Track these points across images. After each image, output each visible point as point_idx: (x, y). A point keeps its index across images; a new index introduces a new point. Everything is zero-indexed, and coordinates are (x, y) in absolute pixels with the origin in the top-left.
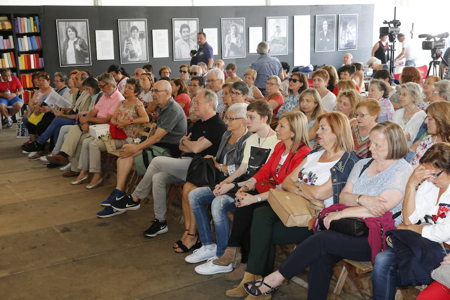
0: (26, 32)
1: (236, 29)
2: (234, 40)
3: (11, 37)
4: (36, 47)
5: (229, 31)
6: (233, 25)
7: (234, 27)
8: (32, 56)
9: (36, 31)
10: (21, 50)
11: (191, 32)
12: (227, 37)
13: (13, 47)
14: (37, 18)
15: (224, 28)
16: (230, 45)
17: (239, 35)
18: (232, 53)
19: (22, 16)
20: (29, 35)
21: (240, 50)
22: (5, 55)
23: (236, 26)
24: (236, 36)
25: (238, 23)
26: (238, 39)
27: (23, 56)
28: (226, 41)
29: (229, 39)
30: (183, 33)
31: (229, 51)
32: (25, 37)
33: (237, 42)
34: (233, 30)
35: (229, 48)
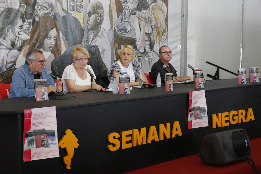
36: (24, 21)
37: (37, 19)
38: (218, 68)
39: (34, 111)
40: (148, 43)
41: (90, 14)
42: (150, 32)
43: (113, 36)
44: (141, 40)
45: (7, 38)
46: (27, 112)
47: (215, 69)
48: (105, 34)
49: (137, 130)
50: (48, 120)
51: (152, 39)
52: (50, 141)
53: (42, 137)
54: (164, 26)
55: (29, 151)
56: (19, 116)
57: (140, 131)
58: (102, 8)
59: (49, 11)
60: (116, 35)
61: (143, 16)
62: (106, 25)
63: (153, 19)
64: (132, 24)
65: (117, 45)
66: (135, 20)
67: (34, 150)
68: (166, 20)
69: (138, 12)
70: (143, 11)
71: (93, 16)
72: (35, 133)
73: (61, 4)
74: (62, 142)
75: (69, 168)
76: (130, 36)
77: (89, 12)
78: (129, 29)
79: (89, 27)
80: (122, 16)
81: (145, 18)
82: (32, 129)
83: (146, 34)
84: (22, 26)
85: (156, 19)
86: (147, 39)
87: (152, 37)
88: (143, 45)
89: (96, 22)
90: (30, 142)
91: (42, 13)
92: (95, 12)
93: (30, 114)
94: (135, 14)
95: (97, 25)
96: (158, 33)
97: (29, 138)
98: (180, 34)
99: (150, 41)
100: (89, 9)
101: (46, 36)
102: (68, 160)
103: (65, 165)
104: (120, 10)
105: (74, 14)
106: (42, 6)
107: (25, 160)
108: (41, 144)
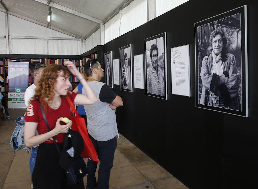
1: (224, 40)
2: (218, 69)
5: (210, 48)
6: (217, 33)
7: (218, 37)
11: (159, 56)
12: (204, 62)
15: (200, 43)
16: (210, 79)
17: (230, 56)
18: (213, 99)
21: (233, 95)
23: (223, 35)
24: (224, 58)
25: (227, 24)
26: (229, 67)
28: (203, 70)
29: (209, 67)
30: (153, 58)
31: (207, 94)
33: (226, 74)
34: (217, 44)
35: (209, 86)
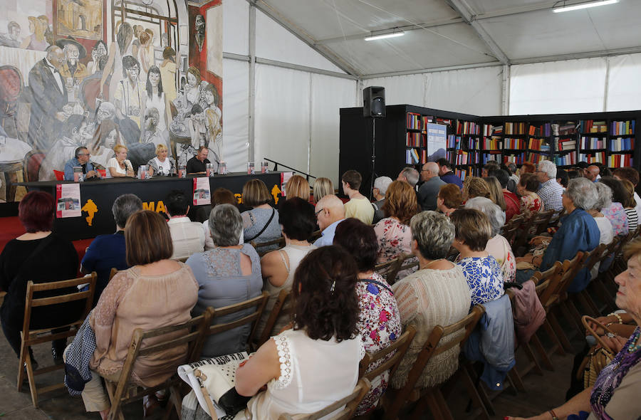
0: (621, 134)
3: (604, 139)
4: (629, 148)
8: (623, 156)
9: (631, 133)
10: (613, 150)
13: (605, 147)
14: (633, 122)
19: (619, 120)
20: (624, 137)
22: (597, 154)
27: (613, 156)
32: (619, 139)
36: (88, 124)
37: (99, 123)
38: (276, 164)
39: (63, 186)
40: (203, 141)
41: (146, 118)
42: (204, 131)
43: (168, 135)
44: (195, 139)
45: (74, 138)
46: (58, 186)
47: (274, 164)
48: (161, 134)
49: (146, 203)
50: (74, 192)
51: (207, 138)
52: (75, 206)
53: (70, 203)
54: (218, 126)
55: (61, 211)
56: (54, 189)
57: (148, 204)
58: (157, 112)
59: (110, 115)
60: (171, 135)
61: (197, 118)
62: (161, 126)
63: (208, 122)
64: (187, 126)
65: (173, 143)
66: (189, 122)
67: (64, 211)
68: (221, 122)
69: (192, 115)
70: (197, 114)
71: (149, 119)
72: (64, 200)
73: (121, 110)
74: (84, 207)
75: (90, 224)
76: (185, 135)
77: (146, 116)
78: (183, 129)
79: (146, 128)
80: (177, 119)
81: (199, 121)
82: (63, 198)
83: (201, 133)
84: (85, 128)
85: (210, 121)
86: (201, 137)
87: (207, 137)
88: (198, 142)
89: (152, 124)
90: (61, 206)
91: (103, 117)
92: (150, 116)
93: (61, 188)
94: (190, 117)
95: (153, 127)
96: (213, 133)
97: (61, 203)
98: (248, 133)
99: (205, 139)
100: (146, 113)
101: (108, 136)
102: (89, 220)
103: (88, 223)
104: (174, 113)
105: (132, 118)
106: (104, 112)
107: (58, 216)
108: (68, 207)
